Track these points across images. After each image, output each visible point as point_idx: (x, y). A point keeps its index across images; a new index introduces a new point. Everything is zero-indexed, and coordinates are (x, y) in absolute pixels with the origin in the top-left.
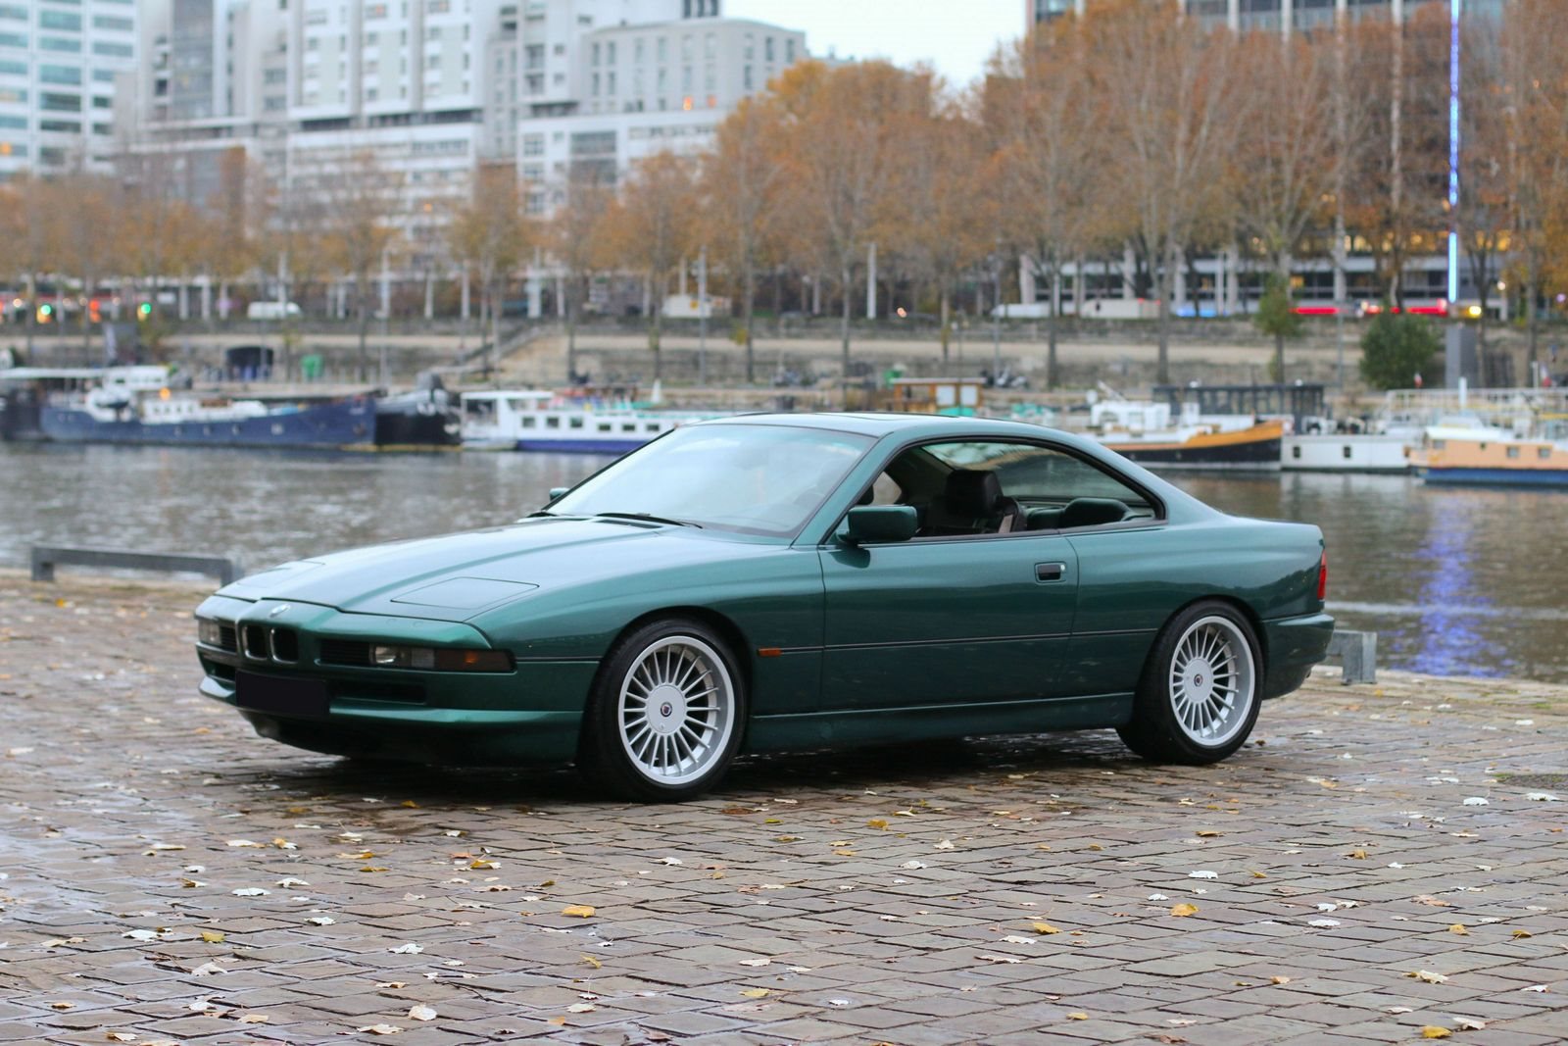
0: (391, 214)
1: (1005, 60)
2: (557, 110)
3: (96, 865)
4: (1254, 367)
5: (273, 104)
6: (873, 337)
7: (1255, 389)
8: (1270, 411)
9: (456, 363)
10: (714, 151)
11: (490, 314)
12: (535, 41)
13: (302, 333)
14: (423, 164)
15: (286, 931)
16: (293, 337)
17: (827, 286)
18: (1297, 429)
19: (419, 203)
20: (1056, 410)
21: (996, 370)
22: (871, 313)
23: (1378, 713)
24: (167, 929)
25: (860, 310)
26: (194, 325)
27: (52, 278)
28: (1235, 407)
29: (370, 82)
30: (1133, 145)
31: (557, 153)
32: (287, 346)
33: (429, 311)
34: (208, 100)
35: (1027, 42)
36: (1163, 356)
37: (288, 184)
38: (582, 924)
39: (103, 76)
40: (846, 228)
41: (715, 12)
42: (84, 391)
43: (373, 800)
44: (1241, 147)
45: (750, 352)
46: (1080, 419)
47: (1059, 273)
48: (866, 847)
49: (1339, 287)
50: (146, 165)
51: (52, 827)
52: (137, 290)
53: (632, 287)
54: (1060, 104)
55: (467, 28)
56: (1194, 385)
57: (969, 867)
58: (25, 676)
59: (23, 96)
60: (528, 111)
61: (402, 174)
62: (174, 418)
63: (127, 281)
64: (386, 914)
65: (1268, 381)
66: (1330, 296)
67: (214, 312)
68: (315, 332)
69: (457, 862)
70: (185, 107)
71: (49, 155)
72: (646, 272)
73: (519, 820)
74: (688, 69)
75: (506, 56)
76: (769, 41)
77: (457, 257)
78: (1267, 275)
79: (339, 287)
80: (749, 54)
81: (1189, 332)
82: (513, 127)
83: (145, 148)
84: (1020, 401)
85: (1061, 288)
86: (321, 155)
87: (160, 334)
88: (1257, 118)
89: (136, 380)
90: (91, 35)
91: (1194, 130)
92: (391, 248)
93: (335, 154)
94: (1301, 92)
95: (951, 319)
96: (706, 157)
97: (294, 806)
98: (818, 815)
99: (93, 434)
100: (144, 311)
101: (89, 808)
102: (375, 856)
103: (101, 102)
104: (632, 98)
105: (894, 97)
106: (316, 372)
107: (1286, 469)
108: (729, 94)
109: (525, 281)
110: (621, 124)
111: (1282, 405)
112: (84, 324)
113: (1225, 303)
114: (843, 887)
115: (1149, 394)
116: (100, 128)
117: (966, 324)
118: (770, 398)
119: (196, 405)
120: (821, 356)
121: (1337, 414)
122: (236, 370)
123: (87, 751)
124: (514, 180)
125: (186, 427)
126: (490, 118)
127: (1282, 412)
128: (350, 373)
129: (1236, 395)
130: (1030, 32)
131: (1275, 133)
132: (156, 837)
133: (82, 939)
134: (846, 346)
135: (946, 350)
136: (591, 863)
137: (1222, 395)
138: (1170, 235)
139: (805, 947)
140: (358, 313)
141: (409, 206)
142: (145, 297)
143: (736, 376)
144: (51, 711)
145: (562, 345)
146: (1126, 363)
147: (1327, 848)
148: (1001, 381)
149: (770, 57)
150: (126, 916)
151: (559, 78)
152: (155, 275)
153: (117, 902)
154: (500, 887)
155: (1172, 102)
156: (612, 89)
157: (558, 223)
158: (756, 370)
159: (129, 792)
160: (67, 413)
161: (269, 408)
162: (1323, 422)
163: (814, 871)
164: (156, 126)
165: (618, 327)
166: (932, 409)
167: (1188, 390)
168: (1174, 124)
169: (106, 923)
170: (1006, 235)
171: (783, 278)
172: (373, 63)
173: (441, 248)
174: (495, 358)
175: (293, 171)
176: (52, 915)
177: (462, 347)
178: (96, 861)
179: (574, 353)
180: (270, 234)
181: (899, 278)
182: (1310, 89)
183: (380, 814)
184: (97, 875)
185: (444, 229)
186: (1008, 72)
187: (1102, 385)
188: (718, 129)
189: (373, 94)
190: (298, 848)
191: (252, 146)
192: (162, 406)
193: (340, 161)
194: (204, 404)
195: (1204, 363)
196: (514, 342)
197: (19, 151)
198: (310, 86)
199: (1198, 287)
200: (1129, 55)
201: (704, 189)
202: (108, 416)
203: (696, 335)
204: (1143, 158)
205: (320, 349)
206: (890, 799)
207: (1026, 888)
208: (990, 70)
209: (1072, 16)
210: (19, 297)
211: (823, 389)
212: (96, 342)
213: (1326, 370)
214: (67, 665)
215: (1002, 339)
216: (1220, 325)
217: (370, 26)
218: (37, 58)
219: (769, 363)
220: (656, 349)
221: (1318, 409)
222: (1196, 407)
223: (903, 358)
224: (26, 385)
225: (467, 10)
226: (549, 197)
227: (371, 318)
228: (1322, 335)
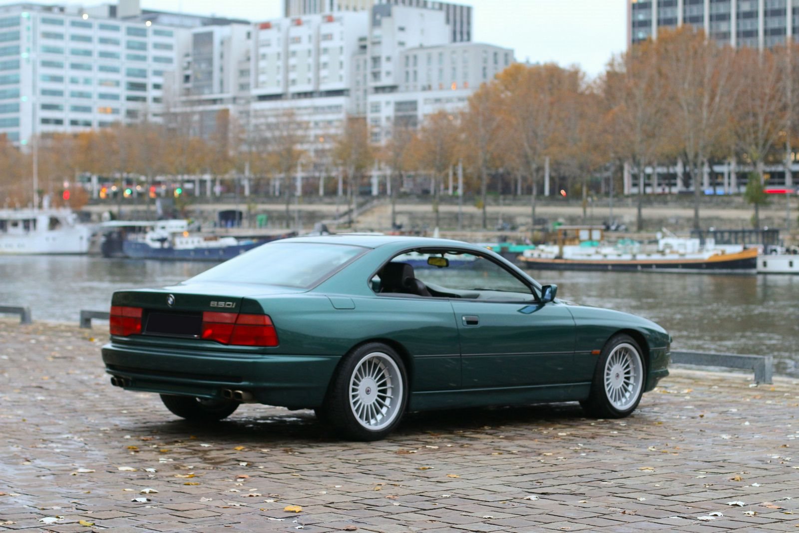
0: (302, 143)
1: (616, 63)
2: (387, 90)
3: (43, 480)
4: (743, 220)
5: (243, 87)
6: (547, 205)
7: (743, 232)
8: (750, 243)
9: (335, 218)
10: (467, 110)
11: (352, 194)
12: (376, 54)
13: (257, 203)
14: (319, 117)
15: (127, 519)
16: (252, 205)
17: (524, 179)
18: (765, 252)
19: (317, 137)
20: (641, 242)
21: (610, 222)
22: (547, 192)
23: (771, 400)
24: (61, 517)
25: (541, 191)
26: (202, 199)
27: (131, 176)
28: (733, 240)
29: (292, 76)
30: (681, 107)
31: (387, 112)
32: (249, 210)
33: (321, 192)
34: (210, 86)
35: (628, 54)
36: (696, 215)
37: (251, 128)
38: (292, 515)
39: (158, 73)
40: (534, 149)
41: (469, 39)
42: (145, 232)
43: (206, 445)
44: (736, 107)
45: (484, 213)
46: (653, 247)
47: (644, 172)
48: (466, 473)
49: (788, 180)
50: (179, 119)
51: (28, 459)
52: (175, 181)
53: (425, 180)
54: (643, 85)
55: (341, 48)
56: (712, 229)
57: (518, 485)
58: (53, 378)
59: (117, 84)
60: (373, 90)
61: (308, 123)
62: (190, 246)
63: (170, 177)
64: (185, 509)
65: (751, 227)
66: (783, 184)
67: (213, 193)
68: (263, 203)
69: (239, 480)
70: (199, 89)
71: (131, 113)
72: (433, 172)
73: (283, 457)
74: (454, 69)
75: (362, 63)
76: (495, 54)
77: (336, 165)
78: (750, 173)
79: (276, 180)
80: (485, 61)
81: (710, 202)
82: (365, 99)
83: (178, 110)
84: (623, 238)
85: (644, 179)
86: (267, 113)
87: (185, 204)
88: (744, 92)
89: (171, 227)
90: (152, 52)
91: (712, 98)
92: (303, 160)
93: (274, 113)
94: (767, 78)
95: (588, 195)
96: (462, 114)
97: (163, 448)
98: (447, 455)
99: (150, 254)
100: (178, 192)
101: (52, 448)
102: (196, 476)
103: (157, 87)
104: (425, 84)
105: (559, 82)
106: (263, 223)
107: (759, 273)
108: (475, 81)
109: (370, 177)
110: (419, 97)
111: (757, 239)
112: (146, 199)
113: (729, 188)
114: (444, 496)
115: (689, 234)
116: (156, 100)
117: (595, 198)
118: (494, 237)
119: (201, 239)
120: (521, 215)
121: (786, 244)
122: (223, 223)
123: (66, 417)
124: (365, 125)
125: (197, 251)
126: (353, 93)
127: (757, 243)
128: (281, 224)
129: (733, 235)
130: (629, 49)
131: (753, 100)
132: (82, 465)
133: (12, 522)
134: (534, 210)
135: (585, 212)
136: (312, 481)
137: (726, 235)
138: (700, 152)
139: (410, 530)
140: (287, 192)
141: (312, 139)
142: (178, 185)
143: (478, 225)
144: (58, 396)
145: (389, 209)
146: (678, 218)
147: (721, 475)
148: (613, 228)
149: (496, 62)
150: (44, 509)
151: (388, 73)
152: (183, 174)
153: (43, 501)
154: (255, 494)
155: (701, 84)
156: (415, 79)
157: (388, 147)
158: (488, 222)
159: (79, 440)
160: (137, 244)
161: (239, 241)
162: (779, 249)
163: (432, 487)
164: (184, 98)
165: (417, 200)
166: (577, 242)
167: (708, 232)
168: (702, 95)
169: (31, 513)
170: (616, 152)
171: (502, 175)
172: (294, 66)
173: (328, 160)
174: (354, 216)
175: (253, 121)
176: (4, 508)
177: (338, 210)
178: (43, 478)
179: (395, 213)
180: (241, 153)
181: (562, 175)
182: (772, 78)
183: (208, 453)
184: (41, 486)
185: (330, 150)
186: (617, 69)
187: (664, 230)
188: (469, 99)
189: (294, 82)
190: (156, 471)
191: (231, 108)
192: (184, 240)
193: (277, 116)
194: (206, 239)
195: (718, 218)
196: (365, 208)
197: (115, 111)
198: (262, 78)
199: (715, 179)
200: (678, 60)
201: (462, 130)
202: (157, 245)
203: (457, 204)
204: (686, 114)
205: (265, 212)
206: (490, 446)
207: (546, 496)
208: (608, 68)
209: (650, 41)
210: (114, 185)
211: (522, 232)
212: (153, 208)
213: (781, 221)
214: (78, 372)
215: (614, 206)
216: (726, 199)
217: (293, 47)
218: (124, 64)
219: (494, 218)
220: (437, 211)
221: (776, 242)
222: (713, 241)
223: (563, 216)
224: (116, 230)
225: (342, 39)
226: (383, 134)
227: (292, 195)
228: (779, 204)
